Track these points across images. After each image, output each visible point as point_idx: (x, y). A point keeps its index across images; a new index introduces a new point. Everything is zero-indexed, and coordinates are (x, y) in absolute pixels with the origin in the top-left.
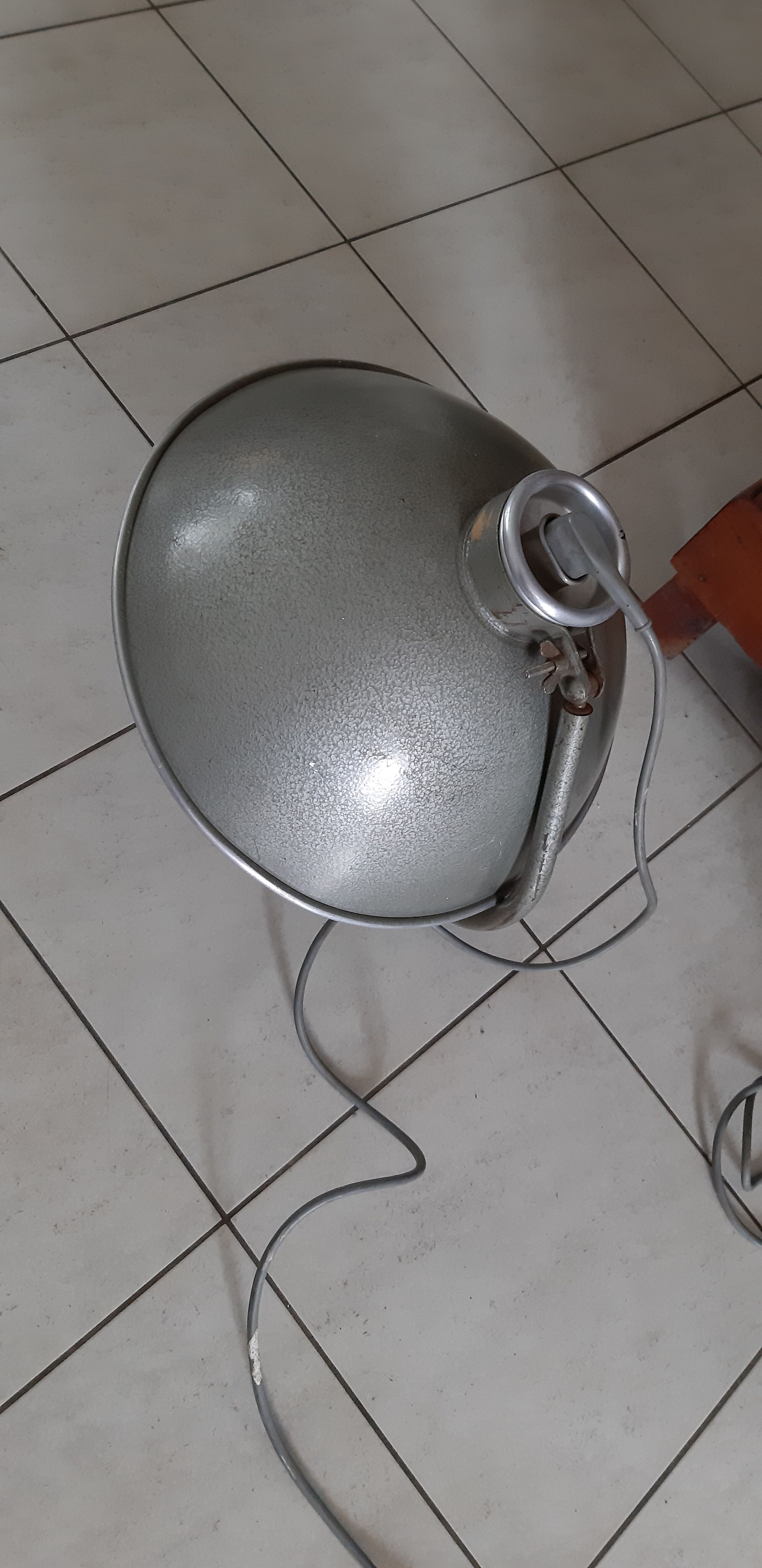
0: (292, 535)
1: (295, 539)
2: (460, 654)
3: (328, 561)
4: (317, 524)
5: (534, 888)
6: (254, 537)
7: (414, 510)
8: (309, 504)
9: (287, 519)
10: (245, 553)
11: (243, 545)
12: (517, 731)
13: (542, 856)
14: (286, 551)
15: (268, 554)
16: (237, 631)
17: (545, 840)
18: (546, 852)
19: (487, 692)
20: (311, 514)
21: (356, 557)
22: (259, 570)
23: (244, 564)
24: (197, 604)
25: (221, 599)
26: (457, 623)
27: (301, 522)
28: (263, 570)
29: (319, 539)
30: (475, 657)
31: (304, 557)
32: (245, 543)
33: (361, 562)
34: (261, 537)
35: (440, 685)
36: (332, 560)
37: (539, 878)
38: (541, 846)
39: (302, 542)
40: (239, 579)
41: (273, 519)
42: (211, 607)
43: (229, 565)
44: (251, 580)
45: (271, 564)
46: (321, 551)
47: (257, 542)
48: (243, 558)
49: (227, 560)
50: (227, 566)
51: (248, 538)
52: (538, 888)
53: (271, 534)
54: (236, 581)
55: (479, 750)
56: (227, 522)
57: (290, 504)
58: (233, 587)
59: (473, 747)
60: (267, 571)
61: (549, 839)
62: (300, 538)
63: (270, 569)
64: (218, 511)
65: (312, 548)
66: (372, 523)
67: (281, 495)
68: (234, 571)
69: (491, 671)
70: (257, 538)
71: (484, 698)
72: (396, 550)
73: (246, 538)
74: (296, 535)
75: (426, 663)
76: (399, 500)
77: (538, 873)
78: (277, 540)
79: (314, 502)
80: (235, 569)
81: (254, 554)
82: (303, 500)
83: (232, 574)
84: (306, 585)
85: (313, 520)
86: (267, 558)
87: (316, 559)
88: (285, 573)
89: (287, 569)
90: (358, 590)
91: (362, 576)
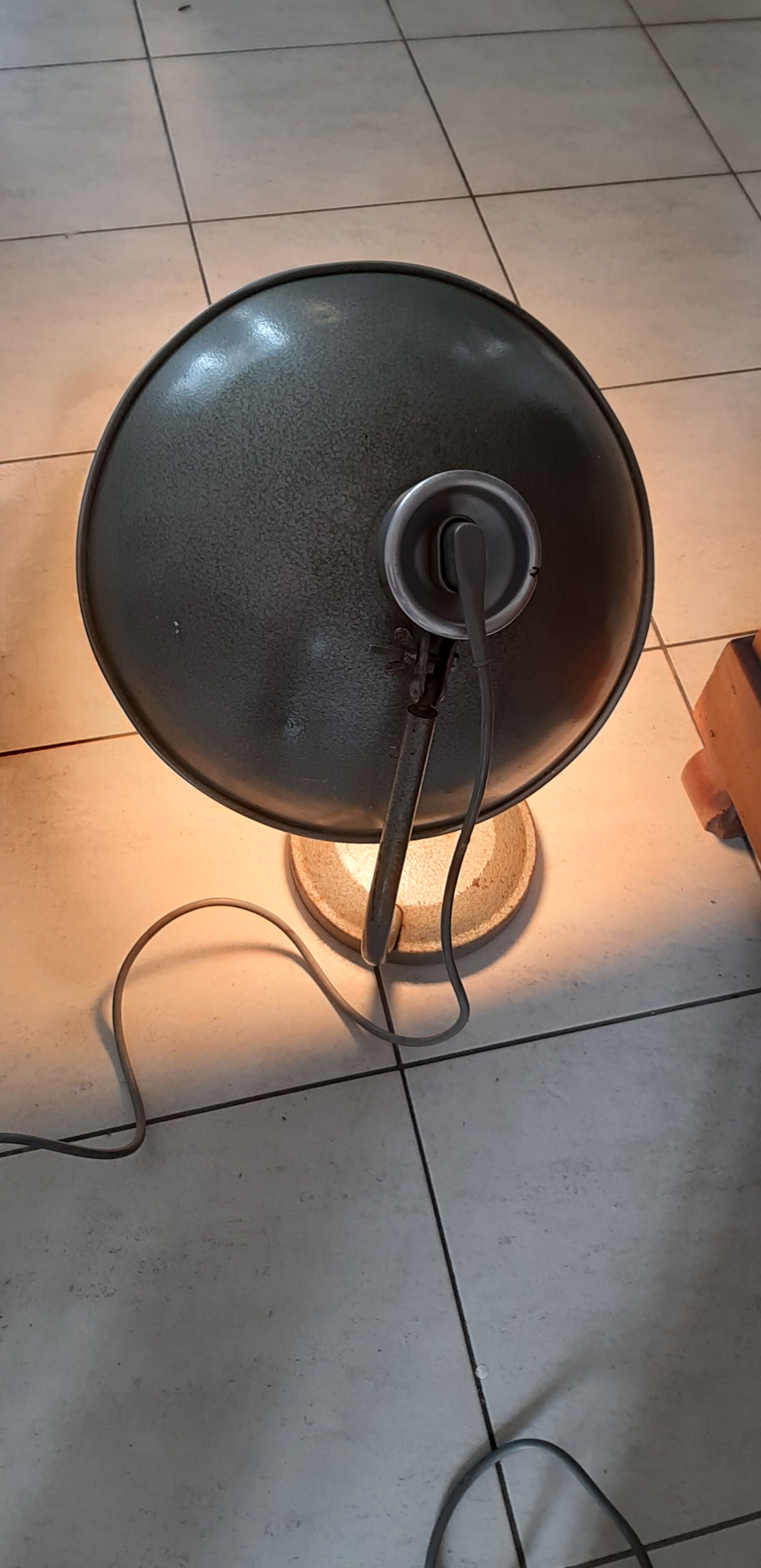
0: (258, 419)
1: (258, 423)
2: (334, 600)
3: (270, 456)
4: (283, 420)
7: (369, 451)
8: (290, 399)
9: (265, 403)
10: (218, 415)
12: (364, 696)
14: (245, 430)
15: (232, 425)
16: (174, 477)
19: (345, 646)
20: (285, 408)
21: (292, 465)
22: (217, 435)
23: (211, 423)
26: (344, 570)
27: (272, 411)
28: (219, 437)
29: (275, 433)
30: (346, 610)
31: (254, 442)
33: (293, 472)
35: (304, 617)
36: (272, 457)
39: (261, 428)
40: (200, 434)
43: (202, 419)
44: (207, 440)
45: (228, 434)
46: (269, 444)
48: (214, 418)
49: (203, 413)
50: (199, 419)
53: (245, 410)
54: (198, 435)
55: (320, 693)
57: (276, 391)
58: (192, 438)
59: (315, 687)
60: (222, 439)
62: (262, 425)
63: (225, 438)
65: (264, 438)
66: (325, 443)
67: (277, 379)
68: (201, 426)
69: (356, 630)
71: (340, 650)
72: (329, 477)
74: (260, 421)
75: (299, 590)
76: (362, 435)
78: (245, 417)
79: (295, 399)
80: (203, 424)
81: (223, 419)
82: (288, 393)
83: (198, 427)
84: (240, 468)
85: (281, 415)
86: (229, 428)
87: (262, 450)
88: (232, 448)
89: (236, 445)
90: (276, 495)
91: (286, 484)
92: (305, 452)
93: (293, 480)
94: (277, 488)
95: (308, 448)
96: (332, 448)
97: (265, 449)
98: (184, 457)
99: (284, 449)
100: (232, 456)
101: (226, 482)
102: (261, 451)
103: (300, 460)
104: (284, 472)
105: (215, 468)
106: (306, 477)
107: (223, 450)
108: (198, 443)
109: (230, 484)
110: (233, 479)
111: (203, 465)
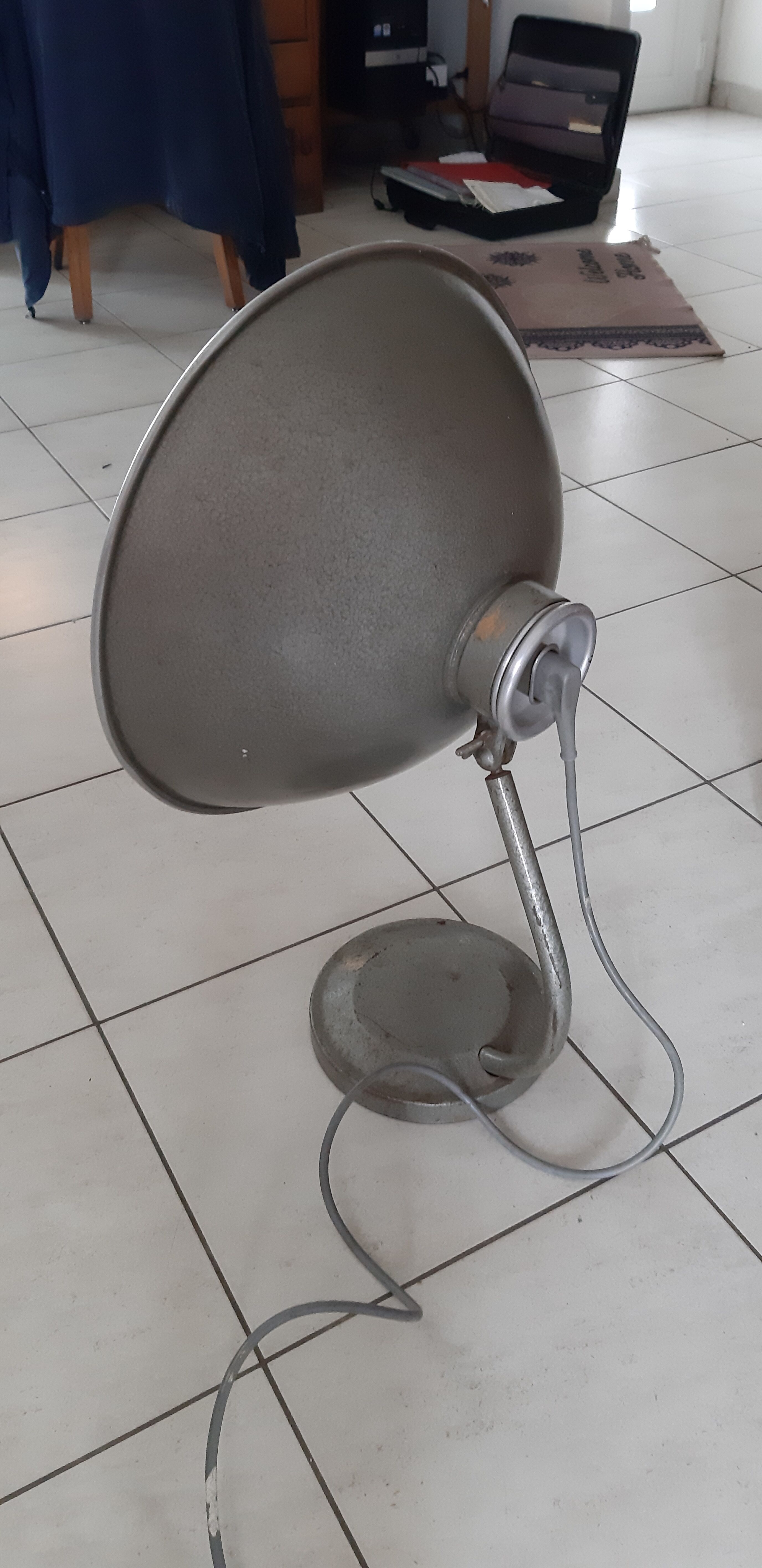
5: (553, 970)
6: (286, 548)
7: (442, 580)
10: (272, 563)
11: (272, 551)
13: (541, 932)
17: (536, 914)
18: (543, 926)
33: (374, 620)
37: (552, 958)
38: (535, 922)
41: (311, 538)
44: (266, 593)
45: (292, 586)
47: (286, 555)
48: (268, 567)
52: (557, 969)
53: (303, 555)
54: (252, 588)
60: (286, 592)
61: (539, 912)
72: (409, 618)
77: (548, 953)
90: (360, 645)
91: (369, 633)
92: (383, 597)
93: (376, 628)
94: (361, 638)
95: (385, 593)
96: (408, 588)
99: (360, 598)
103: (380, 607)
104: (365, 622)
106: (388, 623)
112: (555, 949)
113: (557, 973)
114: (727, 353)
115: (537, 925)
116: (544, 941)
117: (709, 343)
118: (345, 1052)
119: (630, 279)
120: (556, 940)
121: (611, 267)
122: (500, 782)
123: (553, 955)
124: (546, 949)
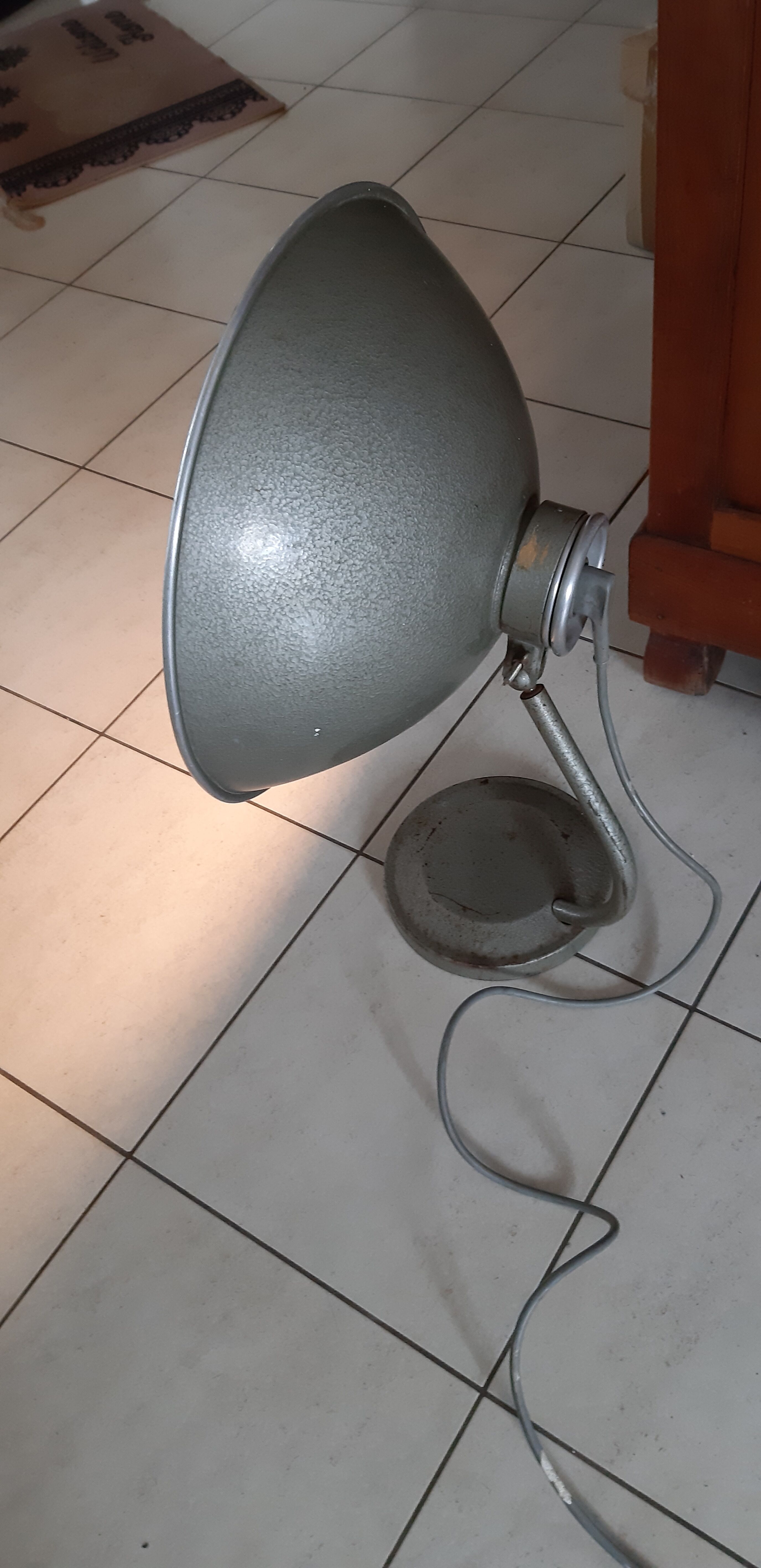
1: (387, 536)
3: (410, 566)
4: (409, 522)
6: (349, 521)
8: (405, 496)
10: (337, 537)
11: (336, 527)
13: (600, 821)
14: (376, 547)
15: (359, 545)
17: (592, 807)
18: (600, 815)
20: (406, 509)
22: (346, 561)
23: (333, 549)
24: (273, 577)
25: (301, 579)
27: (395, 518)
28: (350, 562)
29: (407, 540)
31: (391, 558)
32: (338, 525)
34: (355, 523)
36: (413, 566)
37: (613, 840)
38: (593, 813)
39: (393, 540)
40: (324, 564)
41: (369, 505)
42: (288, 585)
43: (318, 546)
44: (336, 569)
45: (359, 557)
46: (407, 555)
47: (350, 528)
48: (333, 542)
49: (317, 539)
50: (315, 546)
51: (342, 521)
52: (619, 848)
53: (365, 522)
54: (321, 566)
56: (323, 492)
57: (389, 494)
58: (316, 571)
60: (353, 564)
61: (594, 804)
62: (391, 536)
63: (357, 562)
64: (314, 473)
65: (400, 550)
67: (381, 479)
68: (321, 554)
70: (352, 524)
73: (340, 519)
74: (388, 531)
77: (609, 837)
78: (370, 532)
79: (411, 497)
80: (323, 552)
81: (346, 541)
82: (401, 492)
83: (318, 556)
84: (385, 587)
85: (406, 518)
86: (357, 549)
87: (401, 563)
88: (370, 571)
89: (373, 566)
90: (425, 601)
91: (432, 588)
93: (436, 580)
94: (425, 594)
95: (442, 543)
96: (459, 534)
97: (404, 561)
98: (314, 593)
99: (421, 554)
100: (372, 579)
101: (373, 606)
102: (400, 565)
105: (357, 596)
107: (361, 575)
108: (327, 575)
109: (379, 607)
110: (380, 602)
111: (341, 597)
112: (614, 832)
113: (620, 851)
114: (288, 104)
115: (594, 816)
116: (603, 828)
117: (263, 98)
118: (430, 932)
119: (138, 43)
120: (614, 824)
121: (110, 34)
122: (538, 699)
123: (614, 838)
124: (607, 834)
